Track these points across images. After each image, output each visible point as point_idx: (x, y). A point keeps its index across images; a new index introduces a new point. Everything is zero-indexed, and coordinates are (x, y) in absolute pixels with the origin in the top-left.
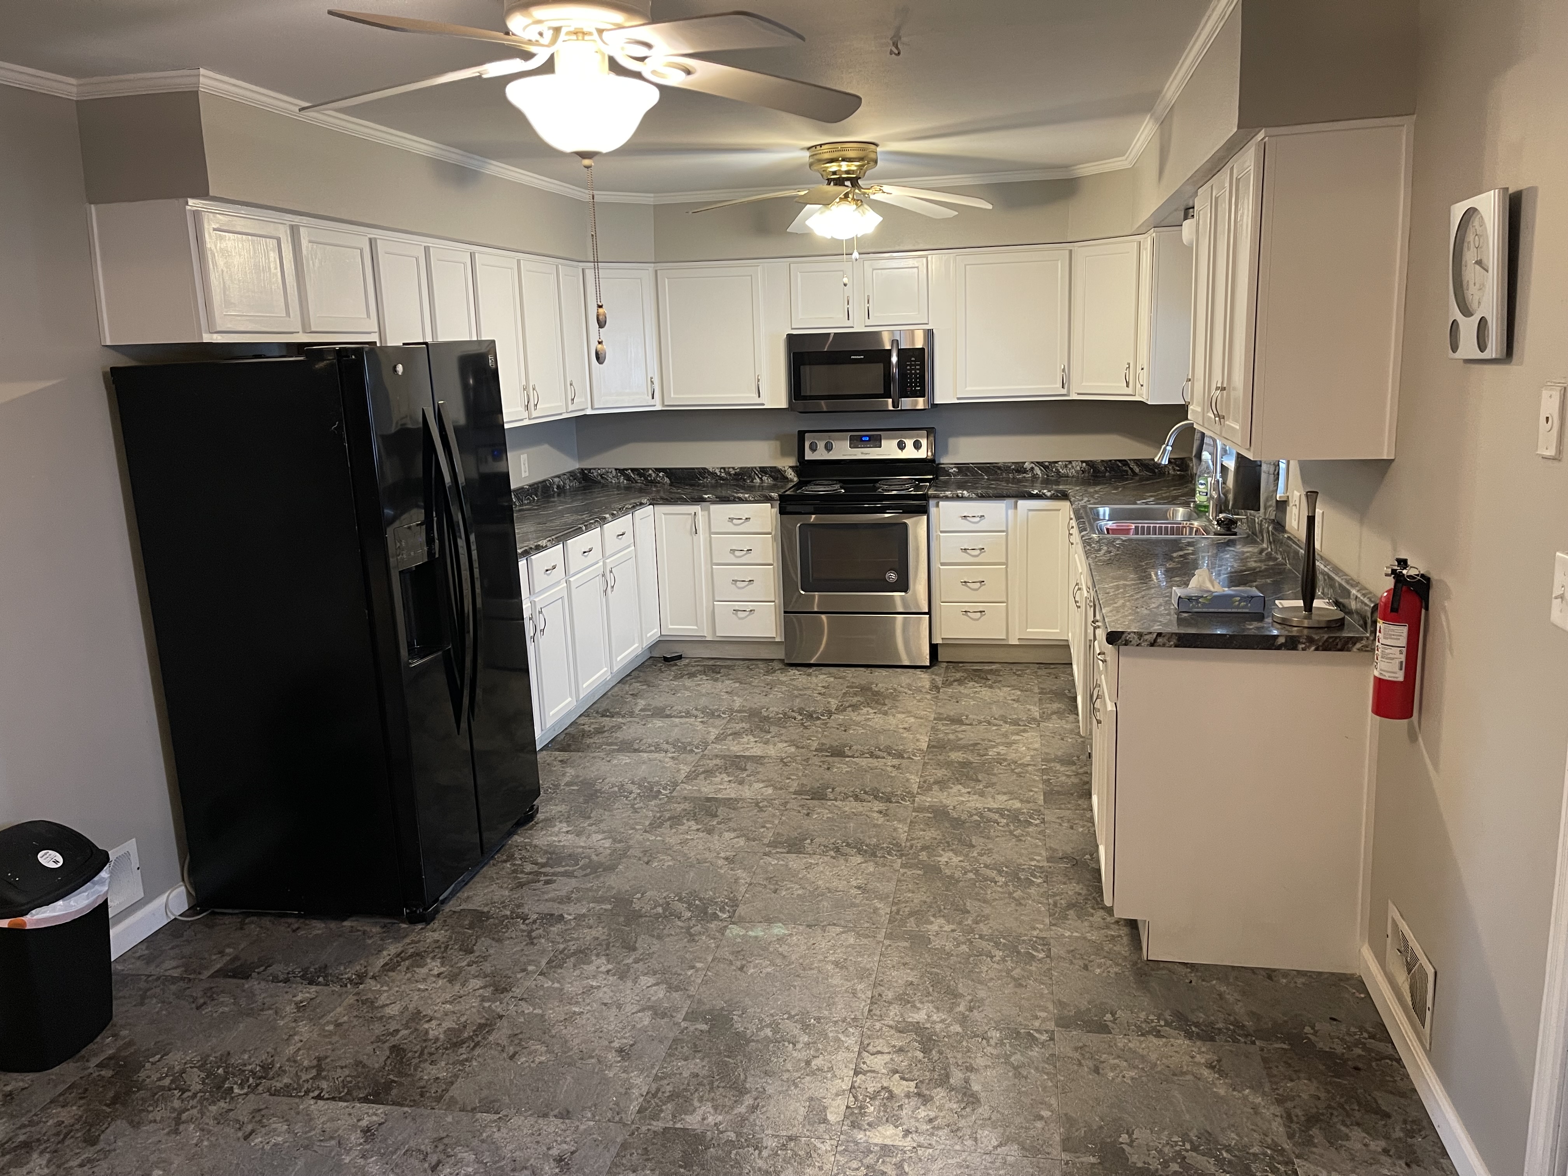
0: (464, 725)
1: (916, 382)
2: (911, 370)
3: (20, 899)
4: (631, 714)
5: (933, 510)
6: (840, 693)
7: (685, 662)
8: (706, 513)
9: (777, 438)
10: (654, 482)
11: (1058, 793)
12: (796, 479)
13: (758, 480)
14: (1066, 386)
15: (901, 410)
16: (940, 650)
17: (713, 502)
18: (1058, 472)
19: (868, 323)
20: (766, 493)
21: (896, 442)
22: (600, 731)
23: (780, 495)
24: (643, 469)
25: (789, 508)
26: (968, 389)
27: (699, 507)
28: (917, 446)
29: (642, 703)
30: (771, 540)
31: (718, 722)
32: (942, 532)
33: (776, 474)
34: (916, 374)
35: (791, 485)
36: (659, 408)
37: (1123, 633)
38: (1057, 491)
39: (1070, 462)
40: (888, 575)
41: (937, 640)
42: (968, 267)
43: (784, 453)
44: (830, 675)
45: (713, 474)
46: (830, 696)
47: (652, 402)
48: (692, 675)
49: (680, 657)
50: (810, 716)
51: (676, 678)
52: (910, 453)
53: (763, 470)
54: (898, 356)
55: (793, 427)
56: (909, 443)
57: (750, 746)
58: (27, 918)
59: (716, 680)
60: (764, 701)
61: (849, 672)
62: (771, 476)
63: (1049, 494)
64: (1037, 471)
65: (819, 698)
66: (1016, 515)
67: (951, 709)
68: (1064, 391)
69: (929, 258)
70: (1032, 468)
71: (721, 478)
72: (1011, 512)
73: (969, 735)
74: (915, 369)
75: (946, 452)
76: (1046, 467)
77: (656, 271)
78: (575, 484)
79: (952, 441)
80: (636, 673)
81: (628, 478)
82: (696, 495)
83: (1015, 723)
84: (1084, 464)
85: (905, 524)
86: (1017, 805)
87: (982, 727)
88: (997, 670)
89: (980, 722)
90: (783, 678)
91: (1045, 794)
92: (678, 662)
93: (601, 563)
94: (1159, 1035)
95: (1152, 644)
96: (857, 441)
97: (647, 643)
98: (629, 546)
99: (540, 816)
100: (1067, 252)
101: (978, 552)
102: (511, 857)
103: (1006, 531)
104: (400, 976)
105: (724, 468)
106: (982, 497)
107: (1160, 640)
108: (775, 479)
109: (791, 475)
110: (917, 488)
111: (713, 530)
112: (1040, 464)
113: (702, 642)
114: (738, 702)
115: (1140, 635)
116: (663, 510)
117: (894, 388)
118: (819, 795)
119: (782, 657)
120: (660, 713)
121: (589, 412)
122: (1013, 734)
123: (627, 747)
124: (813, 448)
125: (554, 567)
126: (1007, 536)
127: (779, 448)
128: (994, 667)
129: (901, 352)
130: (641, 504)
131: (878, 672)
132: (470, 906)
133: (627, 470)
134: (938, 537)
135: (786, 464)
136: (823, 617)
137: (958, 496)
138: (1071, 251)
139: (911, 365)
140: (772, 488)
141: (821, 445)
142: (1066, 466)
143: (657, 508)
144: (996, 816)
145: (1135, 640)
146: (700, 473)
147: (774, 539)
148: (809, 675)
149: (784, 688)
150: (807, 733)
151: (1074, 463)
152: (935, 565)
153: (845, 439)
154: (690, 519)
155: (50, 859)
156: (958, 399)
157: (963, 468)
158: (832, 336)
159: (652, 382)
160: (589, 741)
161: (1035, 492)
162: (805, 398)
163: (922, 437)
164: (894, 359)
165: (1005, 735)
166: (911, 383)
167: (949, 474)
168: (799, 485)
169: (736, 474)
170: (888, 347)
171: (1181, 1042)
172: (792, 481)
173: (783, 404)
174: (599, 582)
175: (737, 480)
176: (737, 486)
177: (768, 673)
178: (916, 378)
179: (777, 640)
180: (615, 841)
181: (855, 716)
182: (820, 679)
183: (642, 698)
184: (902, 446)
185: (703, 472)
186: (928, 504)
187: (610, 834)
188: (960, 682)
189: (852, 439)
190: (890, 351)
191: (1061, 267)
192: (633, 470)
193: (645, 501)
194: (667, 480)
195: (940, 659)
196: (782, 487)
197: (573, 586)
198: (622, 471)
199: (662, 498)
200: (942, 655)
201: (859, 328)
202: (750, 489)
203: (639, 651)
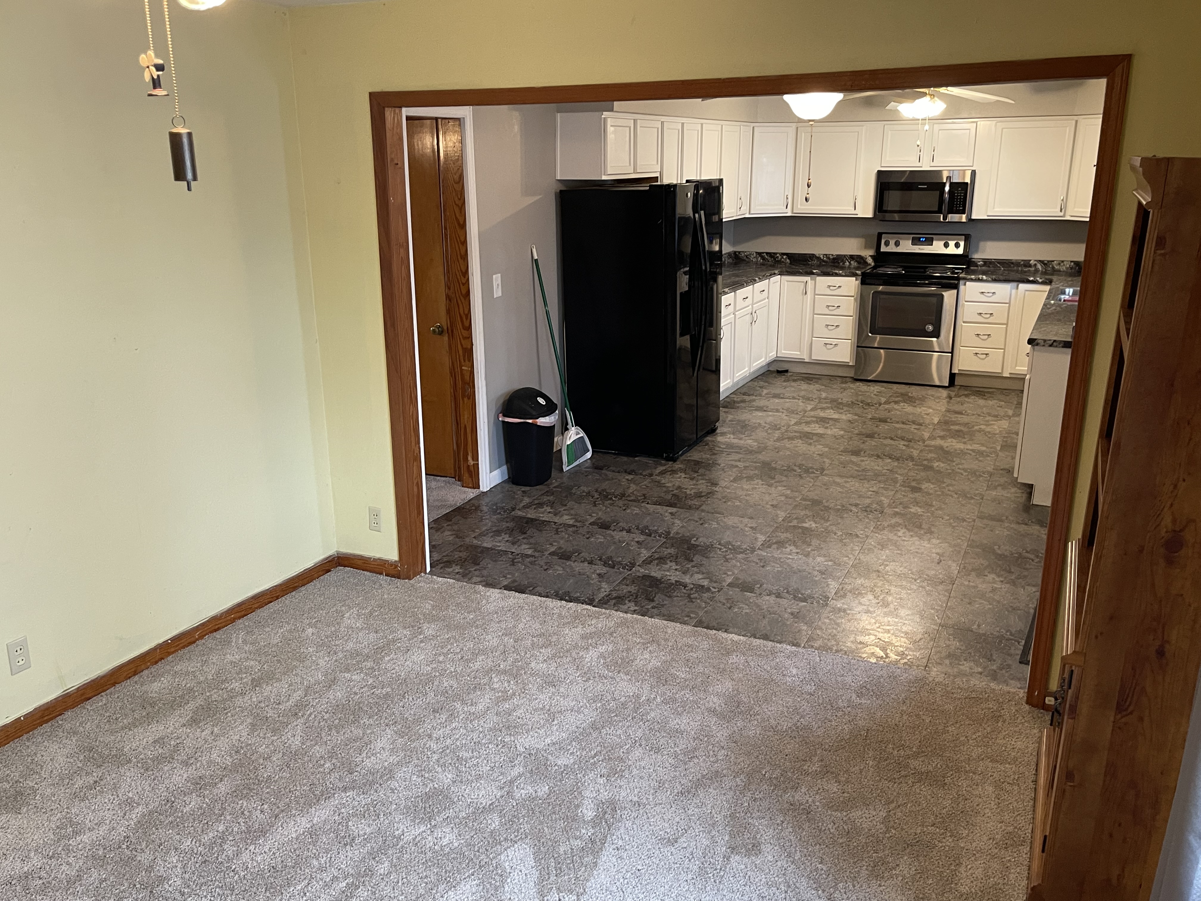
0: (695, 374)
1: (960, 204)
2: (958, 196)
3: (534, 413)
4: (760, 395)
5: (962, 287)
6: (888, 395)
7: (789, 374)
8: (813, 282)
9: (862, 237)
10: (780, 262)
11: (1010, 446)
12: (873, 264)
13: (848, 263)
14: (1063, 211)
15: (948, 222)
16: (956, 378)
17: (819, 275)
18: (1053, 267)
19: (932, 164)
20: (854, 271)
21: (943, 242)
22: (743, 401)
23: (862, 273)
24: (774, 253)
25: (868, 281)
26: (996, 210)
27: (809, 278)
28: (957, 246)
29: (765, 391)
30: (853, 301)
31: (812, 403)
32: (966, 301)
33: (860, 260)
34: (960, 199)
35: (870, 267)
36: (789, 214)
37: (1036, 339)
38: (1046, 279)
39: (1063, 262)
40: (927, 326)
41: (955, 371)
42: (1004, 130)
43: (867, 247)
44: (882, 387)
45: (818, 258)
46: (882, 396)
47: (786, 211)
48: (794, 381)
49: (787, 371)
50: (868, 404)
51: (784, 381)
52: (952, 250)
53: (852, 257)
54: (950, 186)
55: (875, 231)
56: (952, 243)
57: (831, 414)
58: (537, 420)
59: (810, 384)
60: (840, 396)
61: (895, 386)
62: (856, 261)
63: (1040, 281)
64: (1039, 266)
65: (875, 396)
66: (1017, 293)
67: (957, 408)
68: (1062, 214)
69: (978, 123)
70: (1035, 265)
71: (824, 261)
72: (1014, 291)
73: (964, 419)
74: (961, 196)
75: (977, 251)
76: (1045, 264)
77: (797, 128)
78: (730, 260)
79: (982, 244)
80: (760, 377)
81: (763, 258)
82: (809, 270)
83: (996, 416)
84: (1072, 264)
85: (943, 296)
86: (984, 448)
87: (974, 417)
88: (993, 392)
89: (973, 415)
90: (852, 386)
91: (1002, 446)
92: (786, 374)
93: (750, 307)
94: (1026, 524)
95: (1051, 346)
96: (916, 241)
97: (768, 360)
98: (765, 299)
99: (718, 431)
100: (1074, 122)
101: (989, 315)
102: (707, 444)
103: (1009, 303)
104: (668, 476)
105: (826, 255)
106: (995, 281)
107: (1055, 344)
108: (859, 263)
109: (870, 261)
110: (953, 273)
111: (816, 293)
112: (1041, 262)
113: (802, 363)
114: (824, 395)
115: (1045, 341)
116: (786, 278)
117: (945, 207)
118: (871, 436)
119: (852, 376)
120: (776, 396)
121: (747, 216)
122: (993, 421)
123: (760, 409)
124: (887, 244)
125: (730, 305)
126: (1009, 307)
127: (864, 244)
128: (991, 390)
129: (952, 184)
130: (775, 274)
131: (914, 388)
132: (692, 459)
133: (763, 253)
134: (963, 305)
135: (868, 254)
136: (882, 351)
137: (979, 279)
138: (1077, 121)
139: (958, 193)
140: (857, 268)
141: (892, 242)
142: (1059, 264)
143: (784, 277)
144: (971, 452)
145: (1042, 343)
146: (810, 257)
147: (856, 300)
148: (869, 386)
149: (853, 391)
150: (865, 411)
151: (1065, 263)
152: (959, 322)
153: (908, 239)
154: (803, 285)
155: (541, 401)
156: (988, 216)
157: (987, 262)
158: (908, 173)
159: (787, 198)
160: (738, 405)
161: (1031, 279)
162: (886, 211)
163: (961, 240)
164: (947, 188)
165: (988, 421)
166: (957, 204)
167: (977, 266)
168: (874, 268)
169: (834, 259)
170: (945, 181)
171: (1037, 527)
172: (870, 265)
173: (870, 215)
174: (748, 317)
175: (834, 263)
176: (834, 266)
177: (842, 383)
178: (960, 202)
179: (850, 364)
180: (759, 443)
181: (896, 406)
182: (875, 388)
183: (765, 388)
184: (946, 245)
185: (812, 256)
186: (958, 284)
187: (756, 440)
188: (967, 396)
189: (913, 239)
190: (944, 184)
191: (1069, 131)
192: (767, 253)
193: (776, 272)
194: (788, 261)
195: (956, 383)
196: (863, 268)
197: (737, 317)
198: (760, 254)
199: (787, 272)
200: (958, 381)
201: (926, 167)
202: (842, 268)
203: (764, 364)
